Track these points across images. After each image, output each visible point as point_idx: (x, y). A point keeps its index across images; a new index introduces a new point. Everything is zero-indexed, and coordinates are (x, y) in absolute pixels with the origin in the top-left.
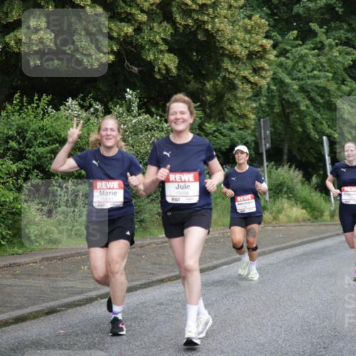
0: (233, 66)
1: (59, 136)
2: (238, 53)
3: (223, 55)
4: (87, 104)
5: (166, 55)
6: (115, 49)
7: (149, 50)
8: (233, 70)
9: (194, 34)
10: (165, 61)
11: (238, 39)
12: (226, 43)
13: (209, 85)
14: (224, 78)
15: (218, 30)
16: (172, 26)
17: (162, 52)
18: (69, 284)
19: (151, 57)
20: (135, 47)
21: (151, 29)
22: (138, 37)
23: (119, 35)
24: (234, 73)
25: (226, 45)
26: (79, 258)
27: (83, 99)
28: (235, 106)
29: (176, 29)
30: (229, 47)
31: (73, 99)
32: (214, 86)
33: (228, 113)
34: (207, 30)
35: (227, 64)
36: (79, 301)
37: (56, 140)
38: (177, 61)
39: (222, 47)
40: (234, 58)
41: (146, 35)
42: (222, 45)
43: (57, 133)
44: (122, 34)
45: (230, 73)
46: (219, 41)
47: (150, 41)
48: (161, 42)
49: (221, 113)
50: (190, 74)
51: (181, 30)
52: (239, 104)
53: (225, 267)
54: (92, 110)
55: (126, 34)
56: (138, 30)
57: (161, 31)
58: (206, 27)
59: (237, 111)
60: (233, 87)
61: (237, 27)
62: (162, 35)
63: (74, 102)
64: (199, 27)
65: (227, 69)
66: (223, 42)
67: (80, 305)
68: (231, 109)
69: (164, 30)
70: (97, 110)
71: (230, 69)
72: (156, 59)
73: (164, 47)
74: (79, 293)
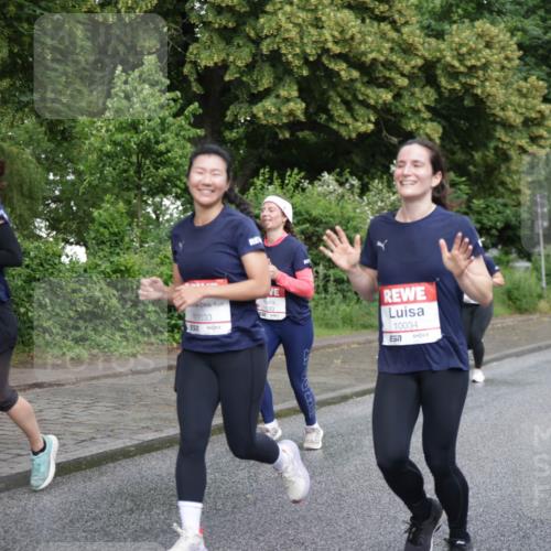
0: (507, 135)
1: (310, 215)
2: (512, 120)
3: (495, 123)
4: (343, 180)
5: (429, 124)
6: (373, 119)
7: (410, 119)
8: (507, 139)
9: (462, 99)
10: (428, 131)
11: (512, 105)
12: (498, 109)
13: (477, 156)
14: (496, 148)
15: (489, 95)
16: (436, 90)
17: (424, 120)
18: (322, 379)
19: (413, 126)
20: (395, 115)
21: (413, 94)
22: (398, 104)
23: (377, 103)
24: (509, 143)
25: (498, 111)
26: (330, 350)
27: (340, 174)
28: (508, 180)
29: (440, 93)
30: (501, 114)
31: (329, 173)
32: (484, 158)
33: (501, 189)
34: (477, 95)
35: (500, 133)
36: (333, 398)
37: (306, 219)
38: (441, 130)
39: (494, 115)
40: (508, 126)
41: (406, 101)
42: (493, 111)
43: (307, 212)
44: (380, 101)
45: (503, 142)
46: (489, 107)
47: (412, 108)
48: (423, 109)
49: (492, 187)
50: (455, 144)
51: (447, 94)
52: (511, 177)
53: (495, 363)
54: (347, 185)
55: (384, 101)
56: (397, 96)
57: (424, 97)
58: (475, 91)
59: (511, 186)
60: (506, 158)
61: (510, 91)
62: (425, 102)
63: (331, 177)
64: (467, 91)
65: (499, 139)
66: (494, 109)
67: (334, 403)
68: (503, 183)
69: (427, 96)
70: (352, 186)
71: (504, 138)
72: (418, 129)
73: (426, 115)
74: (334, 390)
